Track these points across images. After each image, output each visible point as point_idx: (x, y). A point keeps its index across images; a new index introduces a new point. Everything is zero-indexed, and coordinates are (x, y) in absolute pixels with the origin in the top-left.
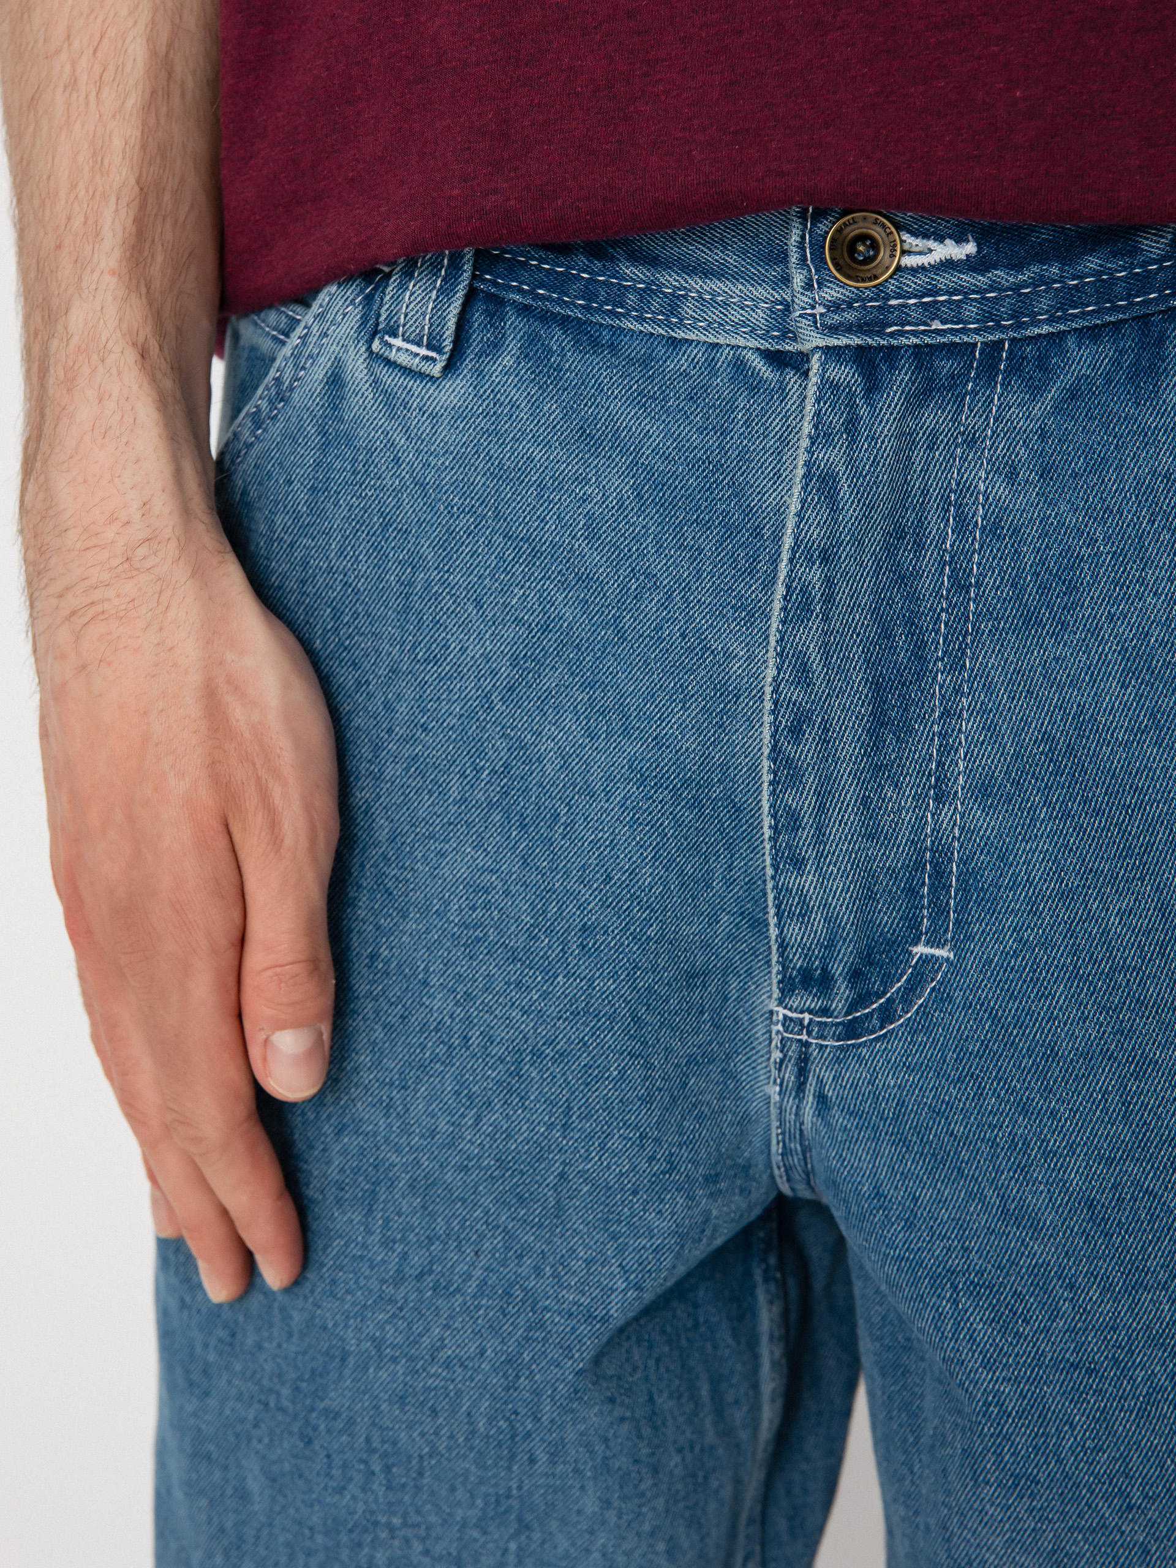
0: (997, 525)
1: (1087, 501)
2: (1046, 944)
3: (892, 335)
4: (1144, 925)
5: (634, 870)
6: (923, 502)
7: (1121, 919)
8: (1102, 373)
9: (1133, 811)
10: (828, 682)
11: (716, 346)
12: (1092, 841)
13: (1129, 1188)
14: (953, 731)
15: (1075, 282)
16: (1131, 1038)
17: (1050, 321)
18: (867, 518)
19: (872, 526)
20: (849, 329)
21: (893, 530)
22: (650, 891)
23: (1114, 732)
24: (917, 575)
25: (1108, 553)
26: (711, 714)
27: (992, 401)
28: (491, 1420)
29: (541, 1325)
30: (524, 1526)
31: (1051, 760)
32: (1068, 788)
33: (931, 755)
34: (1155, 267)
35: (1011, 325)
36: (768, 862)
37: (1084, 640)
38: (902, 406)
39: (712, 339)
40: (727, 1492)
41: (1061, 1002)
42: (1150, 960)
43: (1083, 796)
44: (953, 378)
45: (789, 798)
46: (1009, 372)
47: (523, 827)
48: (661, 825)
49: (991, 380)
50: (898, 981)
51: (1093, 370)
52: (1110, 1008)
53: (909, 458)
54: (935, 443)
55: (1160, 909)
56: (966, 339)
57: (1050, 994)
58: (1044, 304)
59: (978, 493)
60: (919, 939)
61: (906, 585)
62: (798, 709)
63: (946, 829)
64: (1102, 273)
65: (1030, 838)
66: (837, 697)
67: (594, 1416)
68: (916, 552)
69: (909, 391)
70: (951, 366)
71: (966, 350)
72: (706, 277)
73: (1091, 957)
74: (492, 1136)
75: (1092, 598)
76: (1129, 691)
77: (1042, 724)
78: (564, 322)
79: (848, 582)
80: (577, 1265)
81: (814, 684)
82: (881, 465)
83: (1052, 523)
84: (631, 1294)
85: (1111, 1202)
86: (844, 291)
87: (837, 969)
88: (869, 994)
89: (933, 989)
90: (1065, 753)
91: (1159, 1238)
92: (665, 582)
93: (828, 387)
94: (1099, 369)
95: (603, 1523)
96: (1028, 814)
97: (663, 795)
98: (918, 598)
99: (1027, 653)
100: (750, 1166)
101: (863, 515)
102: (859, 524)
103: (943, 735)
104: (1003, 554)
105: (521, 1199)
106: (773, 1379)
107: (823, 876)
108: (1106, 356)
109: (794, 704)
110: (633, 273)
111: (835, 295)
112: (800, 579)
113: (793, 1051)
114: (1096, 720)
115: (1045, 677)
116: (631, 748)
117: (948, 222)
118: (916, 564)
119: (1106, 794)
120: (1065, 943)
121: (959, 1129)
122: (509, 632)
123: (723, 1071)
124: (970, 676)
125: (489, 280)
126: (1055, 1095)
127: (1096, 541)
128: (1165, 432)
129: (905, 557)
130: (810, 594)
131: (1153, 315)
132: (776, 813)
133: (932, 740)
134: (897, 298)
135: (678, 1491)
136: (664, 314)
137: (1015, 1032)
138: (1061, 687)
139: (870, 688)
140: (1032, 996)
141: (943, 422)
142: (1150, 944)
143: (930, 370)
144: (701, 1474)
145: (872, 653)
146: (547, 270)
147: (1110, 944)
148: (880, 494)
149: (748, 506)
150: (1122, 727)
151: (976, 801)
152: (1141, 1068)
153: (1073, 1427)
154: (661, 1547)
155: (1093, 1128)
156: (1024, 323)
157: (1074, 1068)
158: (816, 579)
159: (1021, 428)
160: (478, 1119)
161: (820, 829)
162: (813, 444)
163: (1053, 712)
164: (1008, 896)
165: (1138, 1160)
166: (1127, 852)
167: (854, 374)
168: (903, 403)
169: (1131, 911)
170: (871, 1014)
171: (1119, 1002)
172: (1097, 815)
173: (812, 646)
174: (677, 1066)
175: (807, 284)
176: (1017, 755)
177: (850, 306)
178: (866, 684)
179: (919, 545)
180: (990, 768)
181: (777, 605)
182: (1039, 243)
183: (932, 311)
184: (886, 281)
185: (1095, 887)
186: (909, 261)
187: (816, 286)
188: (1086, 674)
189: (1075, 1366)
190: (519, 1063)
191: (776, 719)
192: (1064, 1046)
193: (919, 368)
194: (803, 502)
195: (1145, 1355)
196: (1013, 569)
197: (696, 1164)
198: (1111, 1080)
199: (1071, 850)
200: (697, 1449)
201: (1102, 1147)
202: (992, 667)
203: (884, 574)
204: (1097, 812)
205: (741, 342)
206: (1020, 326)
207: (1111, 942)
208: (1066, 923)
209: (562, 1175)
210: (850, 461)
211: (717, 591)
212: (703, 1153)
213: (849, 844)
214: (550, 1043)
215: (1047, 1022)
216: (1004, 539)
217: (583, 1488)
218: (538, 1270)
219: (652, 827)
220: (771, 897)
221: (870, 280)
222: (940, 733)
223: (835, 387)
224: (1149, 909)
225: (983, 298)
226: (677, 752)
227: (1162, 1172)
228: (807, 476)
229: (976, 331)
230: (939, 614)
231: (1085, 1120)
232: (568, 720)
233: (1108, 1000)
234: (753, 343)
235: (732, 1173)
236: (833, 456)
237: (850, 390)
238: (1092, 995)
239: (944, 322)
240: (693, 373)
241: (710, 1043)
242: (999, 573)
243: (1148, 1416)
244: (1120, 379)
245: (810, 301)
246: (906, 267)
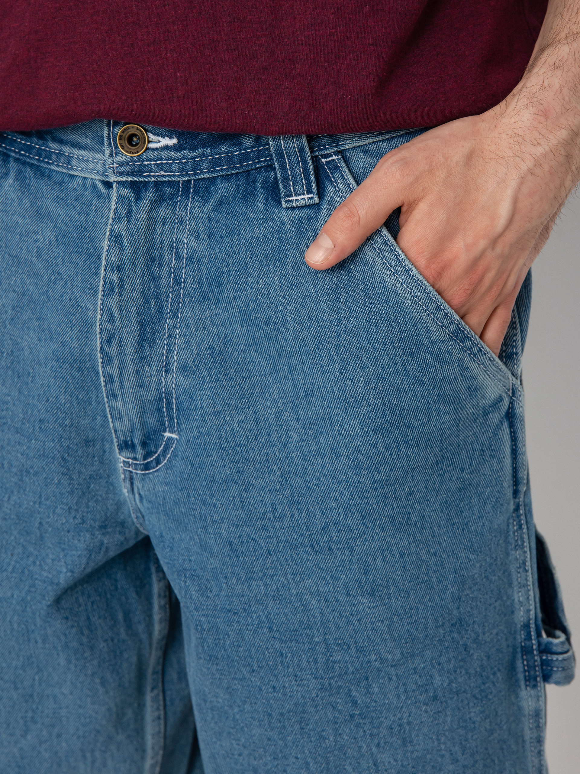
0: (191, 257)
1: (226, 248)
2: (209, 434)
3: (145, 177)
4: (249, 427)
5: (57, 397)
6: (161, 247)
7: (239, 425)
8: (231, 195)
9: (246, 379)
10: (121, 321)
11: (85, 178)
12: (228, 391)
13: (245, 537)
14: (172, 343)
15: (218, 156)
16: (243, 475)
17: (208, 172)
18: (135, 253)
19: (139, 257)
20: (127, 174)
21: (149, 258)
22: (65, 405)
23: (239, 346)
24: (160, 277)
25: (233, 271)
26: (82, 332)
27: (188, 205)
28: (19, 624)
29: (34, 586)
30: (40, 670)
31: (212, 357)
32: (219, 369)
33: (163, 353)
34: (250, 150)
35: (192, 174)
36: (105, 396)
37: (226, 307)
38: (149, 206)
39: (83, 175)
40: (134, 659)
41: (215, 458)
42: (251, 442)
43: (225, 372)
44: (172, 195)
45: (109, 369)
46: (195, 193)
47: (19, 377)
48: (66, 378)
49: (187, 197)
50: (160, 447)
51: (227, 193)
52: (234, 462)
53: (154, 228)
54: (165, 223)
55: (256, 421)
56: (174, 179)
57: (211, 455)
58: (205, 165)
59: (184, 244)
60: (166, 430)
61: (155, 281)
62: (109, 332)
63: (169, 385)
64: (228, 153)
65: (202, 389)
66: (125, 328)
67: (58, 625)
68: (159, 267)
69: (152, 200)
70: (170, 190)
71: (176, 183)
72: (80, 149)
73: (226, 440)
74: (14, 505)
75: (227, 289)
76: (244, 329)
77: (209, 342)
78: (32, 165)
79: (130, 280)
80: (49, 561)
81: (115, 322)
82: (140, 231)
83: (213, 257)
84: (69, 574)
85: (238, 543)
86: (125, 158)
87: (136, 441)
88: (151, 452)
89: (172, 451)
90: (218, 354)
91: (258, 559)
92: (65, 277)
93: (121, 197)
94: (230, 193)
95: (69, 669)
96: (202, 379)
97: (66, 366)
98: (160, 287)
99: (204, 311)
100: (125, 522)
101: (134, 252)
102: (132, 256)
103: (168, 345)
104: (194, 269)
105: (27, 533)
106: (160, 614)
107: (125, 402)
108: (232, 187)
109: (108, 330)
110: (54, 146)
111: (122, 159)
112: (109, 278)
113: (128, 475)
114: (232, 340)
115: (211, 322)
116: (54, 346)
117: (166, 130)
118: (159, 273)
119: (235, 372)
120: (216, 434)
121: (183, 510)
122: (11, 295)
123: (107, 482)
124: (180, 321)
125: (4, 147)
126: (215, 497)
127: (229, 265)
128: (257, 220)
129: (155, 269)
130: (113, 284)
131: (252, 170)
132: (105, 375)
133: (164, 347)
134: (147, 161)
135: (105, 658)
136: (66, 164)
137: (199, 470)
138: (218, 326)
139: (139, 324)
140: (205, 455)
141: (168, 214)
142: (251, 435)
143: (161, 192)
144: (118, 652)
145: (140, 310)
146: (24, 143)
147: (234, 435)
148: (140, 243)
149: (95, 246)
150: (242, 344)
151: (181, 373)
152: (247, 487)
153: (229, 636)
154: (97, 681)
155: (230, 512)
156: (198, 173)
157: (222, 486)
158: (115, 278)
159: (200, 217)
160: (9, 498)
161: (121, 382)
162: (113, 221)
163: (214, 337)
164: (193, 413)
165: (248, 526)
166: (243, 396)
167: (130, 193)
168: (150, 205)
169: (243, 421)
170: (152, 461)
171: (238, 459)
172: (231, 380)
173: (114, 306)
174: (85, 479)
175: (110, 154)
176: (198, 354)
177: (128, 164)
178: (137, 323)
179: (161, 265)
180: (186, 359)
181: (101, 288)
182: (203, 140)
183: (160, 167)
184: (142, 153)
185: (228, 411)
186: (151, 145)
187: (114, 155)
188: (228, 321)
189: (229, 611)
190: (22, 475)
191: (101, 336)
192: (217, 477)
193: (156, 191)
194: (109, 246)
195: (255, 607)
196: (198, 276)
197: (95, 520)
198: (236, 492)
199: (219, 395)
200: (116, 641)
201: (234, 520)
202: (189, 317)
203: (146, 276)
204: (231, 379)
205: (93, 177)
206: (196, 174)
207: (234, 434)
208: (216, 425)
209: (40, 523)
210: (128, 229)
211: (83, 282)
212: (98, 516)
213: (133, 389)
214: (32, 467)
215: (211, 467)
216: (195, 263)
217: (58, 654)
218: (34, 563)
219: (63, 379)
220: (108, 410)
221: (135, 153)
222: (167, 344)
223: (123, 197)
224: (251, 421)
225: (180, 162)
226: (70, 348)
227: (258, 531)
228: (111, 235)
229: (178, 176)
230: (169, 294)
231: (226, 508)
232: (32, 334)
233: (233, 458)
234: (98, 178)
235: (114, 525)
236: (121, 227)
237: (129, 199)
238: (227, 456)
239: (165, 172)
240: (78, 189)
241: (99, 470)
242: (193, 277)
243: (258, 633)
244: (239, 197)
245: (112, 162)
246: (151, 148)
